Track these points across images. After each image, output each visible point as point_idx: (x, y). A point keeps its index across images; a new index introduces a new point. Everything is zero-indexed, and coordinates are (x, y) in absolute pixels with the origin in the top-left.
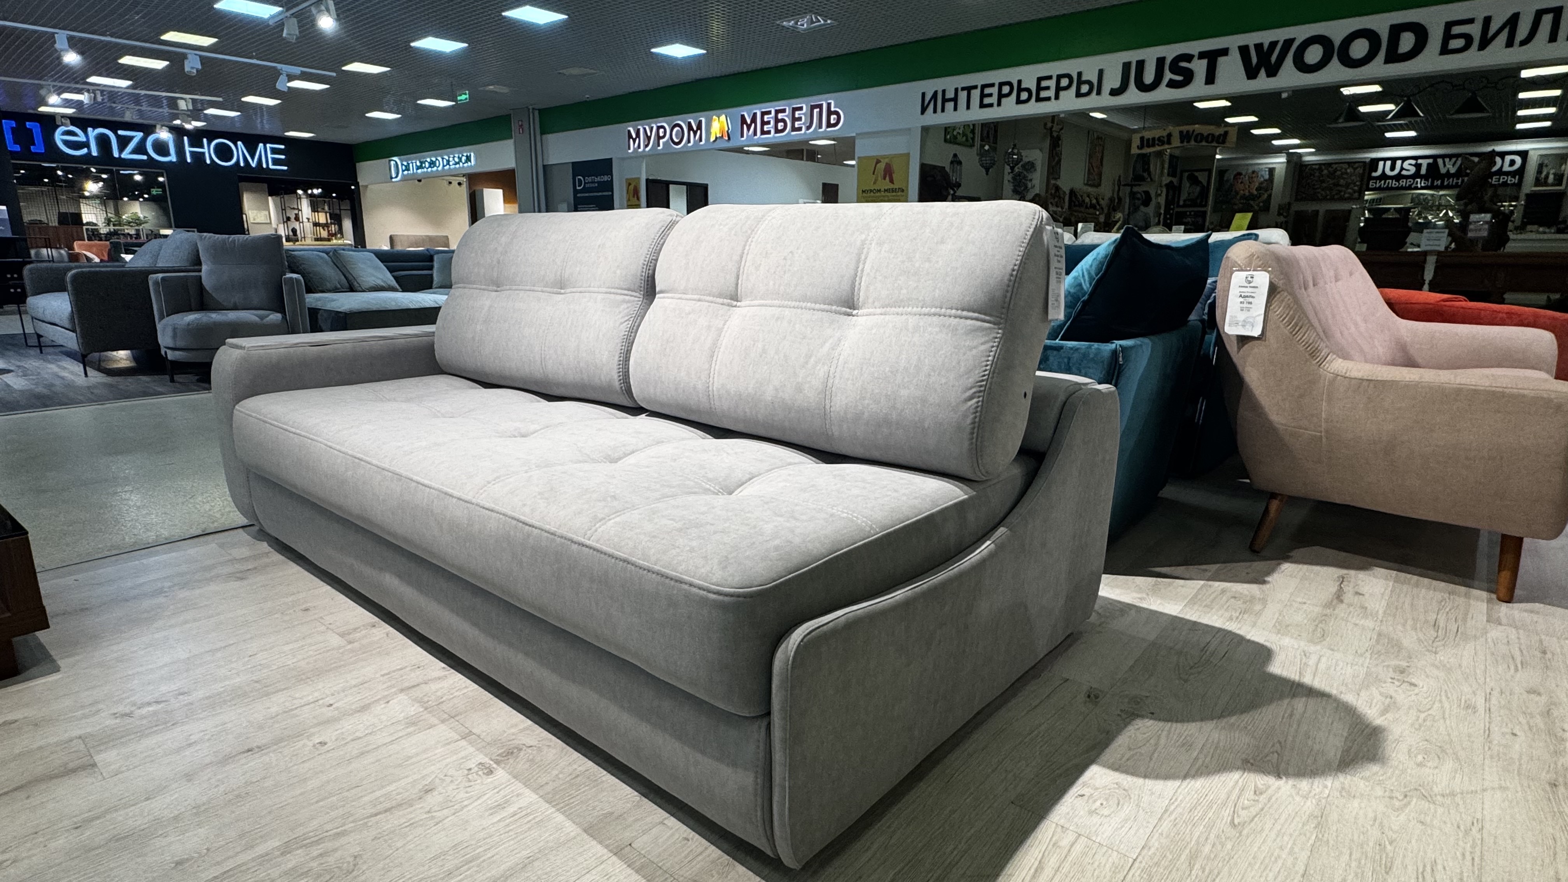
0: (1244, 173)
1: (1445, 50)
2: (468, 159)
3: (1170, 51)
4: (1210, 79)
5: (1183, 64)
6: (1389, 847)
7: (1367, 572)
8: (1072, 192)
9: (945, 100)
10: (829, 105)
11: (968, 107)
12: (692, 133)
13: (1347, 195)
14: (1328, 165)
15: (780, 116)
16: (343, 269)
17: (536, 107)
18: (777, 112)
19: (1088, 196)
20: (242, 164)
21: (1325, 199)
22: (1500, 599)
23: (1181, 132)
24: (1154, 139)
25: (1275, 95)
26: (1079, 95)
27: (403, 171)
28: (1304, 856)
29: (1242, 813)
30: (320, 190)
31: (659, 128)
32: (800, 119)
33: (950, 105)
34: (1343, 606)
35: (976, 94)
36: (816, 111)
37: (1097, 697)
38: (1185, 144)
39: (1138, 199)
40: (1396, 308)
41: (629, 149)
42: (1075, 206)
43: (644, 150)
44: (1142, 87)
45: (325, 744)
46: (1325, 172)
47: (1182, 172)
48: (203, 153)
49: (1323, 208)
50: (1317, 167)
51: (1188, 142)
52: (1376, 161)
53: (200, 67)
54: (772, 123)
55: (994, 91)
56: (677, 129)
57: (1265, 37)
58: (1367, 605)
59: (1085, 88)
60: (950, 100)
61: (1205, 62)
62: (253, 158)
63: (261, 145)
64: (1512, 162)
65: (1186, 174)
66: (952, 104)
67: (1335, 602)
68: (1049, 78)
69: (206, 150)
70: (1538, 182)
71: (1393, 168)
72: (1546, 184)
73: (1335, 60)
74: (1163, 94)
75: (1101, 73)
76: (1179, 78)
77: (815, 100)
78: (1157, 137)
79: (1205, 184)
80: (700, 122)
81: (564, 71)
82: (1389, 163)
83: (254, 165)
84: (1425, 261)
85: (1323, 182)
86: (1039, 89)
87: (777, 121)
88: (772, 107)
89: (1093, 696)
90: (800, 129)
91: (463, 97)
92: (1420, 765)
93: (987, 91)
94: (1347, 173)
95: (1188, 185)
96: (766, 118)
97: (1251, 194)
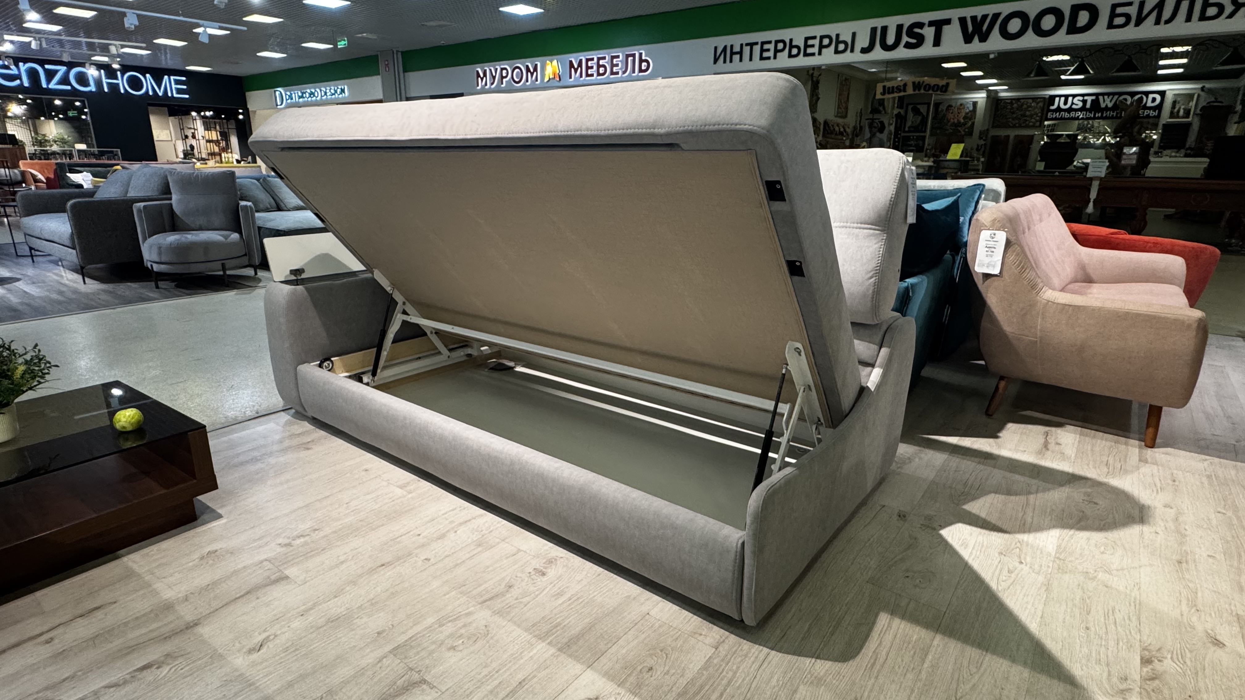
0: (954, 105)
1: (1111, 26)
2: (343, 91)
3: (907, 20)
4: (937, 42)
5: (917, 30)
6: (1088, 601)
7: (1064, 429)
8: (826, 123)
9: (732, 53)
10: (641, 54)
11: (751, 59)
12: (529, 74)
13: (1031, 124)
14: (1018, 99)
15: (601, 62)
16: (272, 193)
17: (400, 50)
18: (599, 59)
19: (838, 125)
20: (151, 93)
21: (1014, 127)
22: (1147, 446)
23: (914, 83)
24: (893, 87)
25: (985, 55)
26: (837, 52)
27: (287, 100)
28: (1040, 607)
29: (1003, 584)
30: (211, 113)
31: (502, 69)
32: (617, 65)
33: (736, 58)
34: (1049, 453)
35: (757, 49)
36: (630, 59)
37: (904, 516)
38: (917, 92)
39: (875, 127)
40: (1078, 237)
41: (478, 85)
42: (828, 133)
43: (490, 87)
44: (886, 47)
45: (430, 560)
46: (1015, 105)
47: (908, 105)
48: (118, 84)
49: (1013, 133)
50: (1009, 101)
51: (919, 90)
52: (1053, 98)
53: (137, 23)
54: (595, 68)
55: (771, 47)
56: (517, 70)
57: (979, 11)
58: (1063, 451)
59: (841, 47)
60: (736, 53)
61: (933, 29)
62: (160, 88)
63: (166, 77)
64: (1154, 100)
65: (910, 107)
66: (738, 56)
67: (1044, 449)
68: (814, 38)
69: (120, 82)
70: (1172, 115)
71: (1065, 103)
72: (1178, 117)
73: (1030, 31)
74: (902, 53)
75: (854, 35)
76: (914, 41)
77: (629, 50)
78: (896, 86)
79: (925, 114)
80: (536, 65)
81: (426, 23)
82: (1063, 99)
83: (160, 94)
84: (1091, 185)
85: (1013, 113)
86: (806, 46)
87: (599, 66)
88: (595, 55)
89: (902, 516)
90: (617, 73)
91: (343, 43)
92: (1103, 553)
93: (766, 47)
94: (1031, 106)
95: (912, 115)
96: (590, 64)
97: (959, 122)
